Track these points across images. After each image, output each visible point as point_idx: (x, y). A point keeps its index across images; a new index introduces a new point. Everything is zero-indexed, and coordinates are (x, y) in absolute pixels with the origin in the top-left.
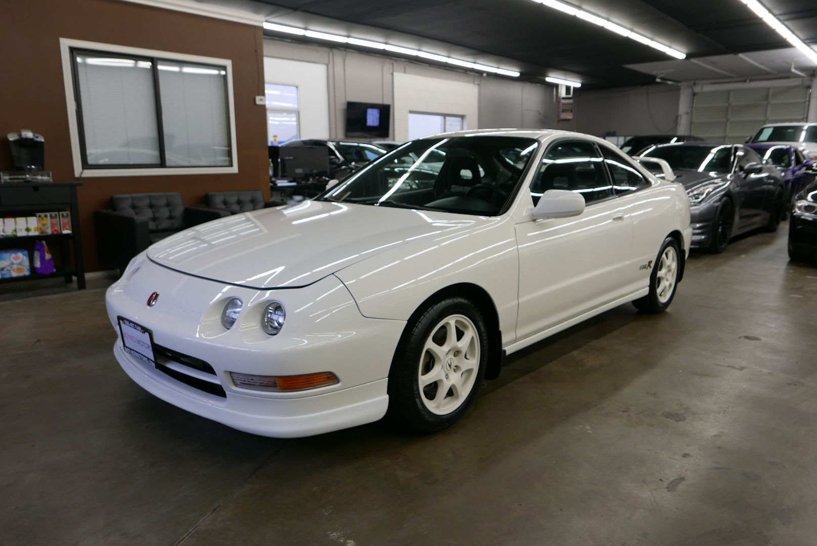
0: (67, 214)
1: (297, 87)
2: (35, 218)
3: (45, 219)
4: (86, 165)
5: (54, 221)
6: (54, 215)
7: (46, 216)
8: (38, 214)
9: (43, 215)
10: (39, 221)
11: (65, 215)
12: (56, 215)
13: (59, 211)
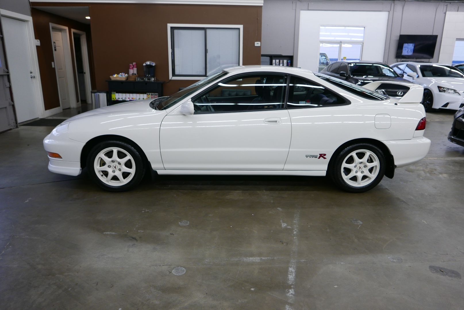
0: (157, 94)
1: (365, 28)
2: (146, 95)
3: (149, 95)
4: (174, 74)
5: (152, 96)
6: (152, 94)
7: (150, 94)
8: (147, 93)
9: (148, 93)
10: (147, 96)
11: (156, 94)
12: (153, 94)
13: (154, 92)
